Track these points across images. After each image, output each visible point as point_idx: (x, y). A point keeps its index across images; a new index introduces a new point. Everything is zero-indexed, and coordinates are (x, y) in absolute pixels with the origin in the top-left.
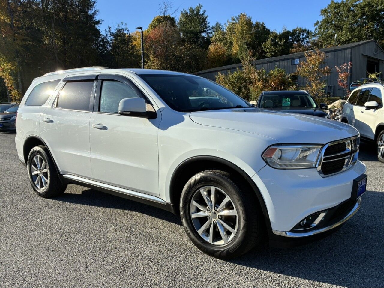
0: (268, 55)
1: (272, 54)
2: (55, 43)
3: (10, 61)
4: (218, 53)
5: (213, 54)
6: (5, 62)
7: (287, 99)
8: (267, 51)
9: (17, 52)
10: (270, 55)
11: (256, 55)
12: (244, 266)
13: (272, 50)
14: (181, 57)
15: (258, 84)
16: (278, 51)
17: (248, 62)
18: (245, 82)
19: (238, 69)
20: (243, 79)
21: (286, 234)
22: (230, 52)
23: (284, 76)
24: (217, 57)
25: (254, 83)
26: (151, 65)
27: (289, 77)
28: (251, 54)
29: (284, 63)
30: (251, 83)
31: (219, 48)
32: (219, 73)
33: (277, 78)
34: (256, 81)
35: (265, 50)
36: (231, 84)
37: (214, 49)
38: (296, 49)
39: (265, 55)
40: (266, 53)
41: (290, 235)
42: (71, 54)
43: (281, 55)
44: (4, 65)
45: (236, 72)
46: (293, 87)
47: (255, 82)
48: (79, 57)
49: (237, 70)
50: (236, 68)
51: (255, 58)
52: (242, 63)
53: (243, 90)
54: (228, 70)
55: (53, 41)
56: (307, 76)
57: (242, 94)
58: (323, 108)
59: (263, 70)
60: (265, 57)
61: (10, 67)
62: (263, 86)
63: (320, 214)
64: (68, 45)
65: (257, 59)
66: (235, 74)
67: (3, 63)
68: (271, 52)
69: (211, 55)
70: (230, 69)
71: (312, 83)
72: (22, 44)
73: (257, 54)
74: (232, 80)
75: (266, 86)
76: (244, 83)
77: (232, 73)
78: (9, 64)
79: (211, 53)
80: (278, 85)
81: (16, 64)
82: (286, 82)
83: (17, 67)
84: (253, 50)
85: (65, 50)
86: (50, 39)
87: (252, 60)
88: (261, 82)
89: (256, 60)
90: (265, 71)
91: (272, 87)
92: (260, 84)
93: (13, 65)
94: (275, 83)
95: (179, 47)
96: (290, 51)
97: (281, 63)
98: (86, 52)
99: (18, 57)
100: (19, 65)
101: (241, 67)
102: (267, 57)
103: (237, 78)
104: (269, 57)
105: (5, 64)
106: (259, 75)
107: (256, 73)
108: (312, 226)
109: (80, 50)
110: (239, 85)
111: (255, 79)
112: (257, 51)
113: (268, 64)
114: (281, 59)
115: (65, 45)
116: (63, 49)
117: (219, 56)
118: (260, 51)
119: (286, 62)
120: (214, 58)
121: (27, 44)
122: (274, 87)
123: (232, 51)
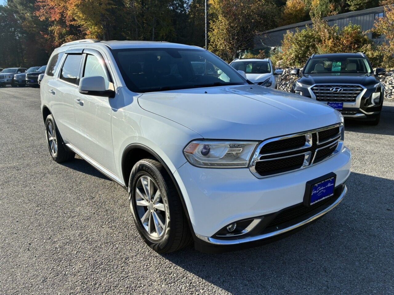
0: (351, 8)
1: (356, 7)
2: (135, 6)
3: (97, 25)
4: (296, 8)
5: (291, 9)
6: (93, 25)
7: (338, 63)
8: (350, 4)
9: (103, 15)
10: (354, 8)
11: (338, 9)
12: (174, 263)
13: (356, 3)
14: (249, 15)
15: (328, 43)
16: (364, 3)
17: (319, 18)
18: (314, 41)
19: (307, 26)
20: (311, 37)
21: (208, 239)
22: (309, 6)
23: (359, 33)
24: (294, 12)
25: (323, 42)
26: (219, 24)
27: (365, 35)
28: (332, 7)
29: (365, 18)
30: (320, 41)
31: (298, 3)
32: (288, 31)
33: (350, 36)
34: (325, 39)
35: (349, 3)
36: (298, 43)
37: (292, 4)
38: (387, 2)
39: (348, 9)
40: (350, 6)
41: (212, 241)
42: (148, 16)
43: (367, 8)
44: (91, 28)
45: (304, 30)
46: (367, 45)
47: (325, 41)
48: (155, 19)
49: (306, 28)
50: (305, 26)
51: (336, 12)
52: (313, 20)
53: (311, 49)
54: (296, 28)
55: (133, 3)
56: (385, 33)
57: (310, 54)
58: (379, 73)
59: (336, 26)
60: (348, 11)
61: (96, 30)
62: (333, 45)
63: (253, 220)
64: (145, 7)
65: (339, 13)
66: (304, 32)
67: (91, 27)
68: (356, 5)
69: (288, 11)
70: (299, 27)
71: (390, 42)
72: (106, 8)
73: (340, 8)
74: (300, 39)
75: (337, 45)
76: (312, 42)
77: (300, 31)
78: (96, 27)
79: (288, 9)
80: (351, 43)
81: (102, 27)
82: (361, 40)
83: (103, 30)
84: (336, 4)
85: (143, 12)
86: (131, 2)
87: (333, 15)
88: (331, 41)
89: (337, 14)
90: (337, 28)
91: (343, 45)
92: (330, 43)
93: (99, 28)
94: (347, 41)
95: (248, 5)
96: (380, 3)
97: (362, 17)
98: (162, 14)
99: (103, 21)
100: (104, 28)
101: (310, 25)
102: (351, 11)
103: (305, 36)
104: (353, 11)
105: (93, 27)
106: (329, 33)
107: (326, 30)
108: (242, 233)
109: (155, 12)
110: (307, 43)
111: (324, 37)
112: (340, 4)
113: (348, 19)
114: (363, 13)
115: (143, 7)
116: (141, 12)
117: (297, 11)
118: (343, 5)
119: (368, 16)
120: (291, 14)
121: (111, 7)
122: (347, 46)
123: (311, 5)
